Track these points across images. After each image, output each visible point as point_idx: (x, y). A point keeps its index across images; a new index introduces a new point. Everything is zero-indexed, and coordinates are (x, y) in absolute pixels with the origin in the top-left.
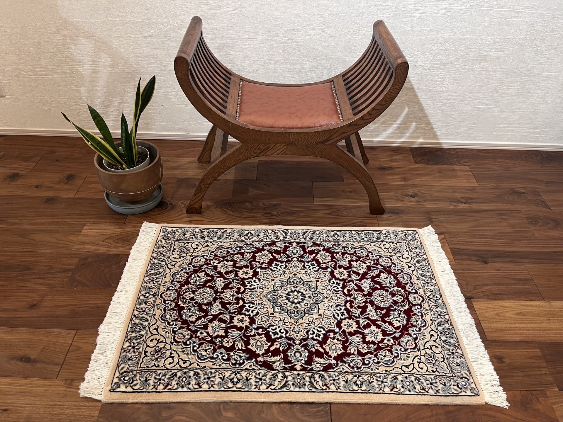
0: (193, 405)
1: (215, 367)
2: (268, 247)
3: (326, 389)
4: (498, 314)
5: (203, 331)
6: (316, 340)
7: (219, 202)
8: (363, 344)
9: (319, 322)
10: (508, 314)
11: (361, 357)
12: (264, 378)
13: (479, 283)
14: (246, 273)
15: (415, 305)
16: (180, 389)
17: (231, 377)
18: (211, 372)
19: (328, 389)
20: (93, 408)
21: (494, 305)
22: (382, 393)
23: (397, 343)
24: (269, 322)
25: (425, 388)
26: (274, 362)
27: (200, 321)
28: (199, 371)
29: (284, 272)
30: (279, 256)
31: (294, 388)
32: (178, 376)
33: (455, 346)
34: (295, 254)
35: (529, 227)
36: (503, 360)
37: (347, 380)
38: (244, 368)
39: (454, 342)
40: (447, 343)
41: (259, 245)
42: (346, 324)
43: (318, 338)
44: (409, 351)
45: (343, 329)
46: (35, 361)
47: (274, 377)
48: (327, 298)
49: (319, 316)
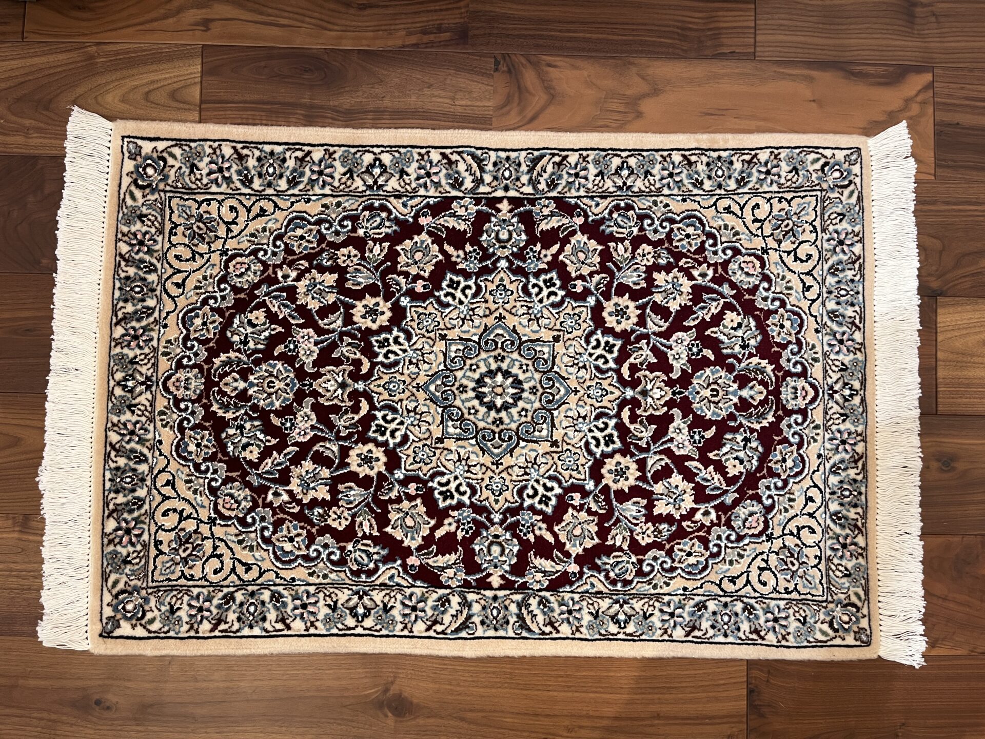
1: (313, 580)
2: (430, 218)
3: (551, 633)
5: (281, 489)
6: (540, 512)
8: (646, 523)
9: (551, 462)
11: (636, 555)
12: (421, 605)
14: (373, 312)
15: (790, 413)
16: (246, 632)
17: (351, 604)
18: (308, 593)
19: (554, 632)
23: (723, 520)
24: (433, 464)
25: (759, 629)
26: (443, 569)
27: (269, 461)
28: (280, 589)
29: (473, 310)
30: (461, 253)
31: (485, 631)
32: (238, 602)
33: (856, 526)
34: (503, 244)
37: (597, 612)
38: (378, 582)
39: (856, 516)
40: (840, 519)
41: (405, 211)
42: (614, 468)
43: (543, 507)
44: (746, 541)
45: (604, 482)
47: (443, 605)
48: (576, 391)
49: (552, 446)
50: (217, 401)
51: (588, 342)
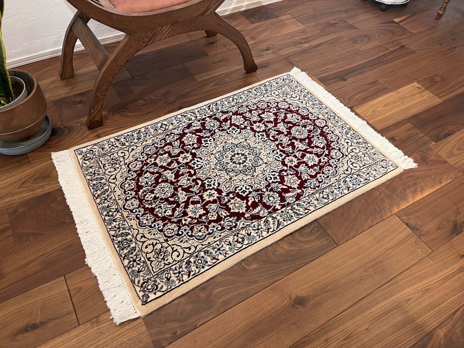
0: (221, 276)
1: (217, 239)
2: (187, 130)
3: (308, 212)
4: (373, 111)
5: (186, 218)
6: (277, 182)
7: (112, 108)
8: (309, 169)
9: (269, 168)
10: (379, 109)
11: (314, 178)
12: (260, 227)
13: (351, 95)
14: (185, 158)
15: (323, 127)
16: (202, 270)
17: (235, 240)
18: (217, 244)
19: (309, 211)
20: (136, 327)
21: (368, 106)
22: (344, 195)
23: (330, 158)
24: (233, 186)
25: (366, 178)
26: (259, 212)
27: (176, 212)
28: (206, 249)
29: (216, 144)
30: (202, 133)
31: (287, 223)
32: (193, 262)
33: (365, 143)
34: (214, 127)
35: (354, 46)
36: (395, 139)
37: (317, 198)
38: (240, 228)
39: (363, 141)
40: (359, 143)
41: (179, 131)
42: (288, 161)
43: (276, 180)
44: (341, 159)
45: (289, 166)
46: (42, 324)
47: (267, 223)
48: (262, 149)
49: (266, 164)
50: (147, 204)
51: (255, 137)
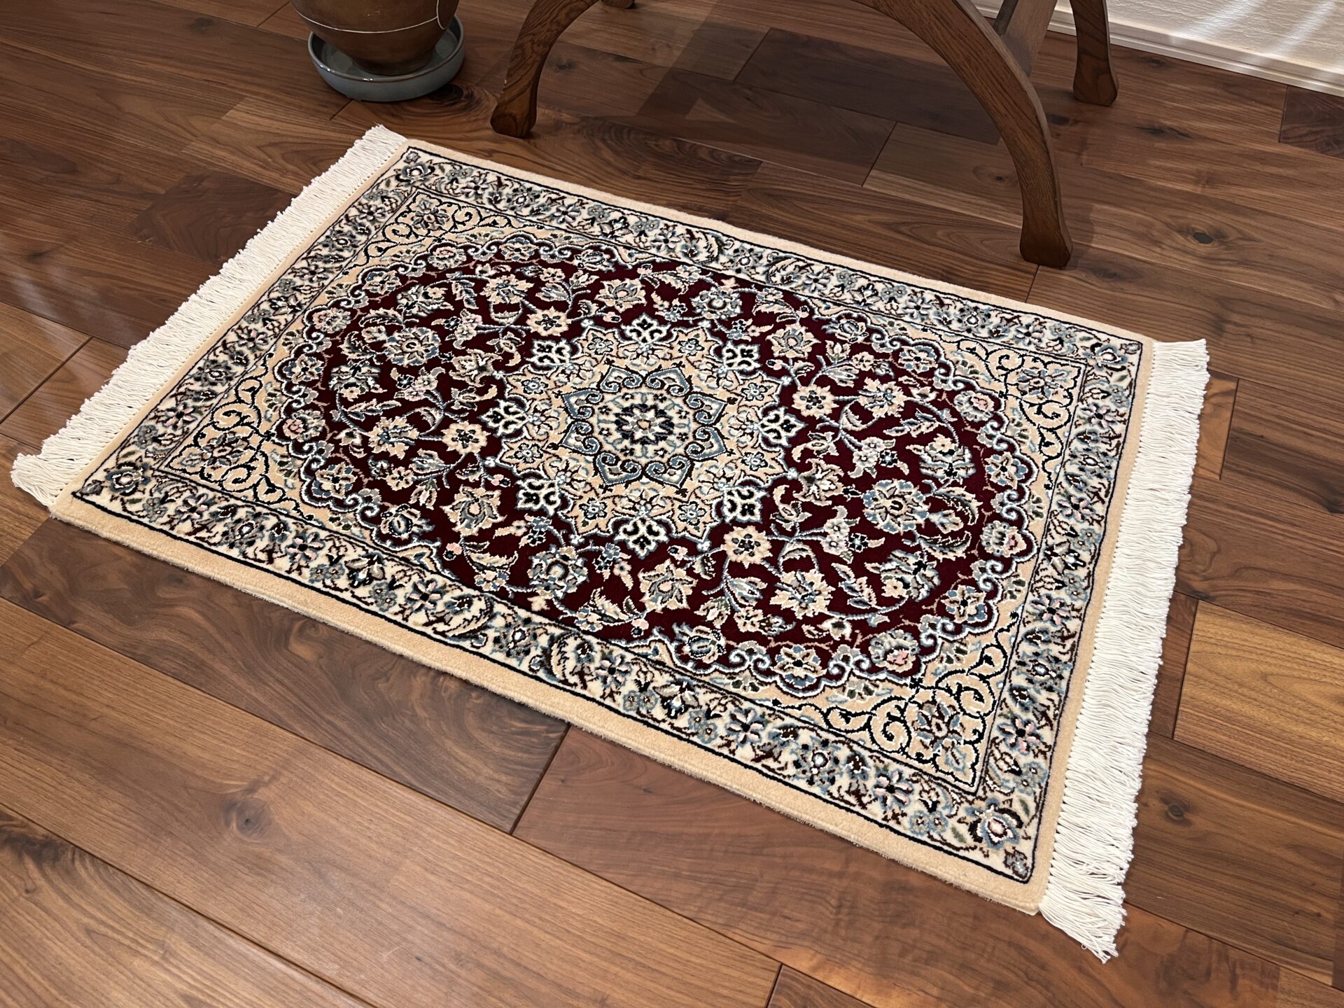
1: (333, 526)
2: (649, 271)
3: (575, 685)
4: (1264, 677)
5: (358, 432)
6: (632, 552)
7: (596, 118)
8: (755, 608)
9: (669, 508)
10: (1302, 688)
11: (728, 639)
12: (435, 596)
13: (1261, 562)
14: (550, 322)
15: (988, 557)
16: (223, 549)
17: (357, 565)
18: (317, 536)
20: (26, 519)
21: (1274, 643)
22: (725, 757)
23: (859, 640)
24: (535, 465)
25: (863, 791)
26: (483, 568)
27: (364, 405)
29: (653, 350)
30: (666, 304)
32: (236, 517)
33: (1044, 714)
34: (713, 309)
36: (1188, 816)
37: (647, 684)
38: (401, 555)
39: (1048, 703)
40: (1023, 697)
41: (629, 260)
43: (637, 548)
44: (882, 676)
45: (722, 548)
47: (460, 606)
50: (349, 341)
51: (765, 413)
